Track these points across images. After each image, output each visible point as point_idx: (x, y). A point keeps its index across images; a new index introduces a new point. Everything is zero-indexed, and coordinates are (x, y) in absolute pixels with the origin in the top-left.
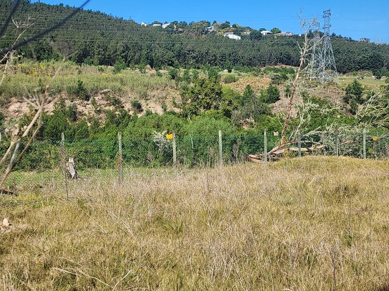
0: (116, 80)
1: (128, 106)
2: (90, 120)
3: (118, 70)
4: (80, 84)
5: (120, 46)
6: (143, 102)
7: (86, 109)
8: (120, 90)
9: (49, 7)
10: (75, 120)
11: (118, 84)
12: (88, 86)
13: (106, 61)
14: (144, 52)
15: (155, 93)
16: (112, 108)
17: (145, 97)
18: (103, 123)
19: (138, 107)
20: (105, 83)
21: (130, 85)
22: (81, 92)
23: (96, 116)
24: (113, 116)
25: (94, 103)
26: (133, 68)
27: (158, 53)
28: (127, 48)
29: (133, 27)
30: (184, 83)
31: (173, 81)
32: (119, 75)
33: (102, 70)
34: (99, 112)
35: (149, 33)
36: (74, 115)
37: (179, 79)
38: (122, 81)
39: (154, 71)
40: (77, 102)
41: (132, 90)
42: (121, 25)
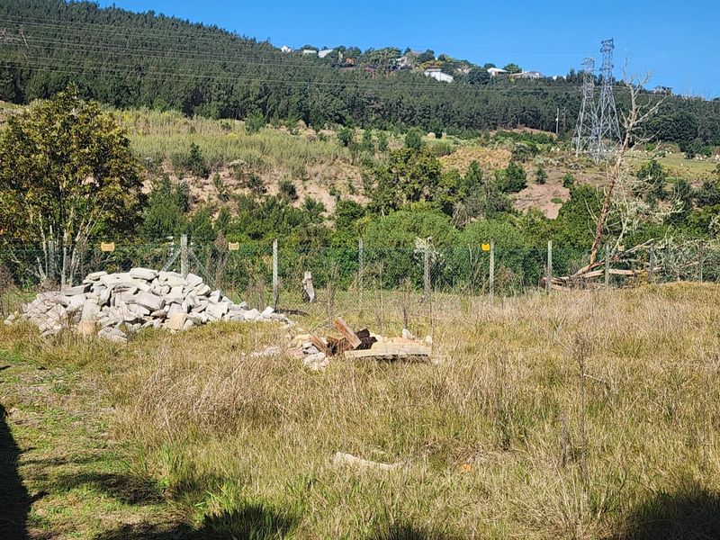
0: (253, 145)
1: (273, 191)
2: (212, 210)
3: (253, 128)
4: (195, 150)
5: (255, 87)
6: (297, 184)
7: (204, 192)
8: (260, 162)
9: (130, 16)
10: (187, 210)
11: (256, 153)
12: (207, 154)
13: (230, 111)
14: (295, 99)
15: (318, 168)
16: (247, 192)
17: (302, 175)
18: (235, 217)
19: (290, 191)
20: (234, 150)
21: (277, 154)
22: (196, 163)
23: (222, 205)
24: (252, 206)
25: (217, 182)
26: (277, 125)
27: (317, 100)
28: (266, 91)
29: (275, 55)
30: (365, 154)
31: (346, 150)
32: (257, 137)
33: (227, 127)
34: (225, 197)
35: (301, 65)
36: (184, 201)
37: (355, 148)
38: (262, 148)
39: (311, 132)
40: (189, 179)
41: (280, 163)
42: (253, 49)
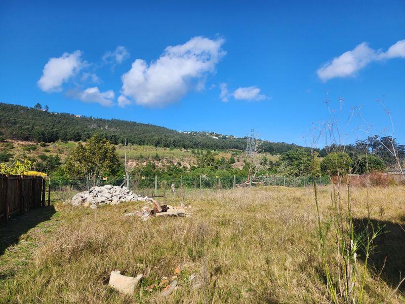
0: (171, 153)
1: (175, 164)
2: (161, 169)
3: (172, 149)
4: (157, 155)
5: (172, 140)
6: (181, 162)
7: (159, 165)
8: (172, 157)
9: (144, 124)
10: (155, 169)
11: (172, 155)
12: (160, 155)
13: (166, 146)
14: (181, 143)
15: (186, 159)
16: (169, 164)
17: (182, 160)
18: (166, 170)
19: (180, 164)
20: (167, 154)
21: (176, 155)
22: (157, 158)
23: (163, 167)
24: (170, 168)
25: (162, 162)
26: (177, 149)
27: (187, 143)
28: (175, 141)
29: (177, 133)
30: (198, 155)
31: (193, 154)
32: (172, 151)
33: (165, 149)
34: (164, 166)
35: (183, 135)
36: (154, 167)
37: (195, 154)
38: (173, 154)
39: (185, 150)
40: (155, 162)
41: (177, 157)
42: (172, 132)
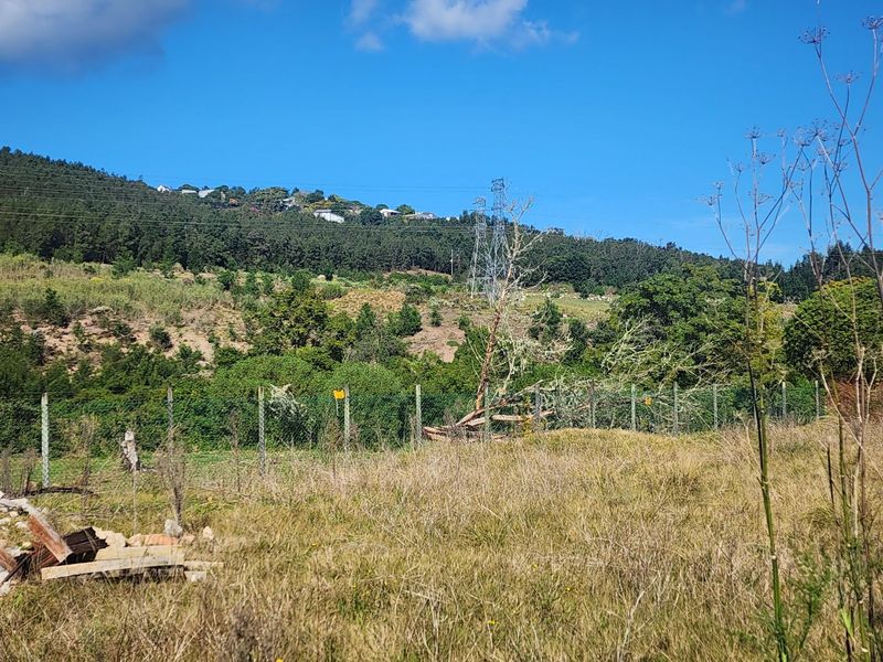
0: (119, 289)
1: (143, 339)
2: (71, 362)
3: (122, 272)
4: (51, 295)
5: (125, 227)
6: (172, 331)
7: (63, 342)
8: (128, 308)
10: (41, 362)
11: (124, 297)
12: (67, 299)
13: (96, 254)
14: (170, 240)
15: (195, 314)
16: (112, 341)
17: (177, 321)
18: (98, 369)
19: (162, 339)
20: (98, 295)
21: (148, 299)
22: (53, 311)
23: (83, 356)
24: (118, 356)
25: (78, 331)
26: (150, 269)
27: (196, 241)
28: (137, 232)
29: (146, 193)
30: (248, 297)
31: (227, 293)
32: (125, 281)
33: (91, 271)
34: (87, 348)
35: (175, 206)
36: (38, 353)
37: (238, 290)
38: (131, 292)
39: (189, 275)
40: (43, 329)
41: (152, 309)
